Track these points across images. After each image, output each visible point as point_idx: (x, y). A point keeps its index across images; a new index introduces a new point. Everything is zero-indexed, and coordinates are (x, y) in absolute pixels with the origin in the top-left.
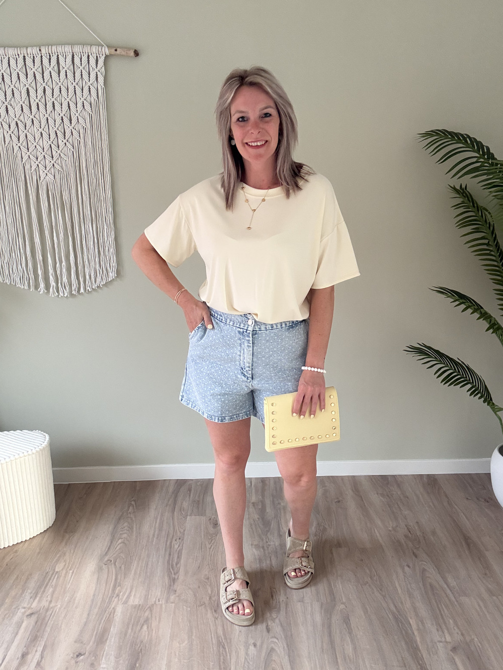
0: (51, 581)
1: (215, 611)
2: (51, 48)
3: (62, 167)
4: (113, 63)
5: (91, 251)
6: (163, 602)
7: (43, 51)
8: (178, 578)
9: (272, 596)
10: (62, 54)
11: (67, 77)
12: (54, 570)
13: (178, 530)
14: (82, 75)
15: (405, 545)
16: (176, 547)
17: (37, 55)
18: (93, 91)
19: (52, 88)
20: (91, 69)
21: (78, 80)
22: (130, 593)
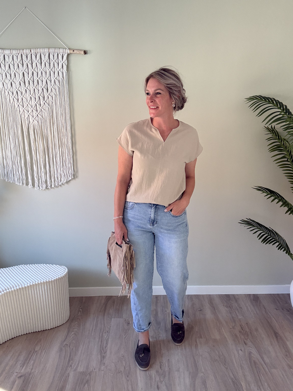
0: (33, 356)
1: (127, 376)
2: (37, 50)
3: (42, 116)
4: (72, 58)
6: (97, 371)
7: (32, 51)
8: (106, 356)
9: (161, 368)
10: (43, 53)
11: (45, 66)
12: (34, 350)
13: (106, 327)
14: (54, 65)
15: (239, 337)
16: (105, 337)
17: (29, 54)
18: (60, 74)
19: (37, 72)
20: (59, 61)
21: (52, 68)
22: (78, 364)
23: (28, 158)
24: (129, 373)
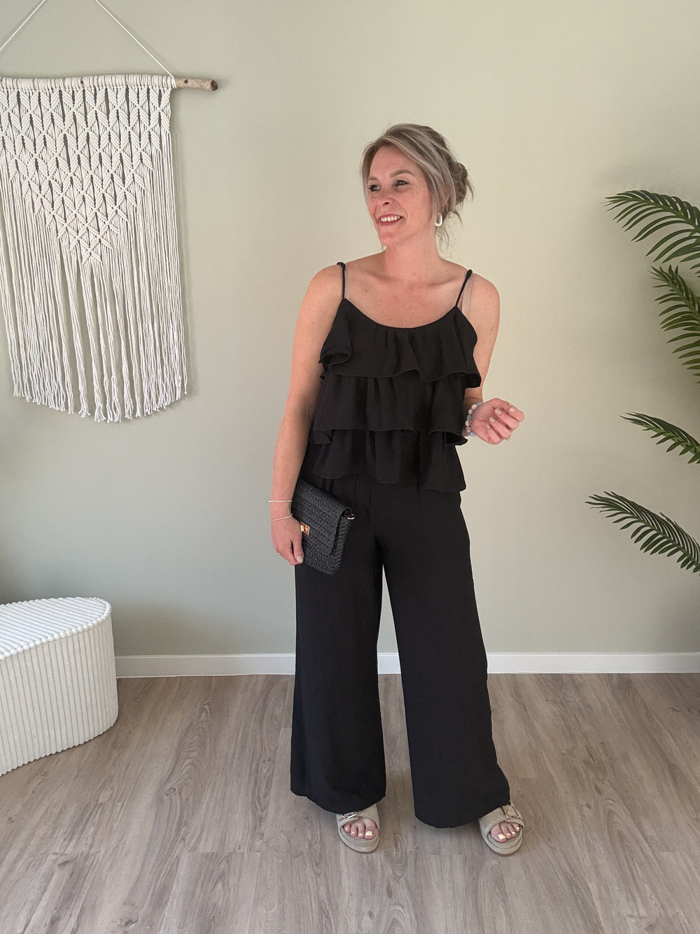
0: (92, 817)
1: (317, 865)
2: (97, 80)
3: (111, 243)
4: (184, 100)
5: (152, 359)
6: (246, 851)
7: (86, 83)
8: (266, 816)
9: (396, 845)
10: (112, 88)
11: (118, 119)
12: (97, 801)
13: (267, 748)
14: (139, 116)
15: (584, 776)
17: (78, 89)
18: (155, 139)
19: (98, 134)
20: (152, 108)
21: (134, 123)
22: (200, 835)
23: (78, 344)
24: (321, 857)
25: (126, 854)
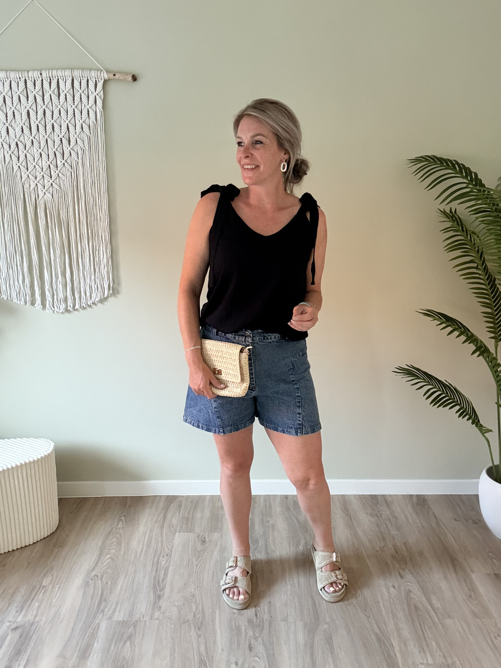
0: (37, 596)
1: (199, 629)
2: (52, 72)
3: (60, 186)
4: (113, 88)
5: (87, 267)
6: (148, 619)
7: (44, 75)
8: (163, 594)
9: (256, 615)
10: (62, 78)
11: (66, 100)
12: (42, 583)
13: (166, 548)
14: (81, 98)
15: (391, 566)
16: (163, 563)
17: (38, 79)
18: (92, 114)
19: (51, 110)
20: (90, 93)
21: (77, 103)
22: (115, 608)
23: (35, 257)
24: (202, 623)
25: (61, 622)
